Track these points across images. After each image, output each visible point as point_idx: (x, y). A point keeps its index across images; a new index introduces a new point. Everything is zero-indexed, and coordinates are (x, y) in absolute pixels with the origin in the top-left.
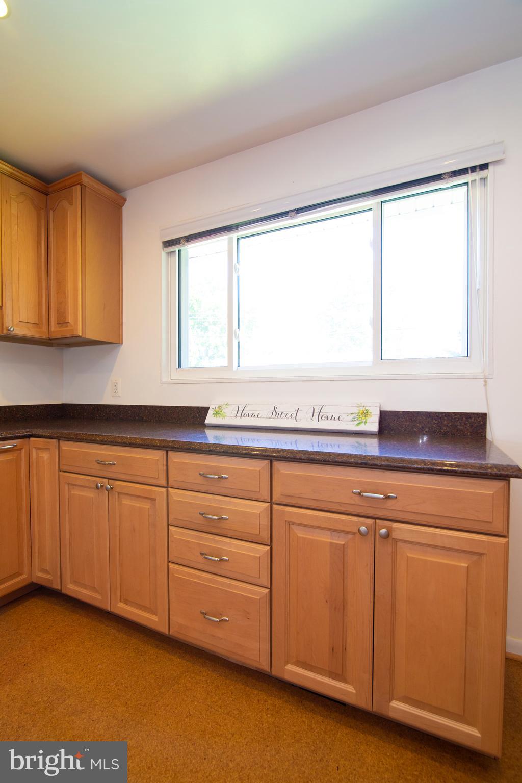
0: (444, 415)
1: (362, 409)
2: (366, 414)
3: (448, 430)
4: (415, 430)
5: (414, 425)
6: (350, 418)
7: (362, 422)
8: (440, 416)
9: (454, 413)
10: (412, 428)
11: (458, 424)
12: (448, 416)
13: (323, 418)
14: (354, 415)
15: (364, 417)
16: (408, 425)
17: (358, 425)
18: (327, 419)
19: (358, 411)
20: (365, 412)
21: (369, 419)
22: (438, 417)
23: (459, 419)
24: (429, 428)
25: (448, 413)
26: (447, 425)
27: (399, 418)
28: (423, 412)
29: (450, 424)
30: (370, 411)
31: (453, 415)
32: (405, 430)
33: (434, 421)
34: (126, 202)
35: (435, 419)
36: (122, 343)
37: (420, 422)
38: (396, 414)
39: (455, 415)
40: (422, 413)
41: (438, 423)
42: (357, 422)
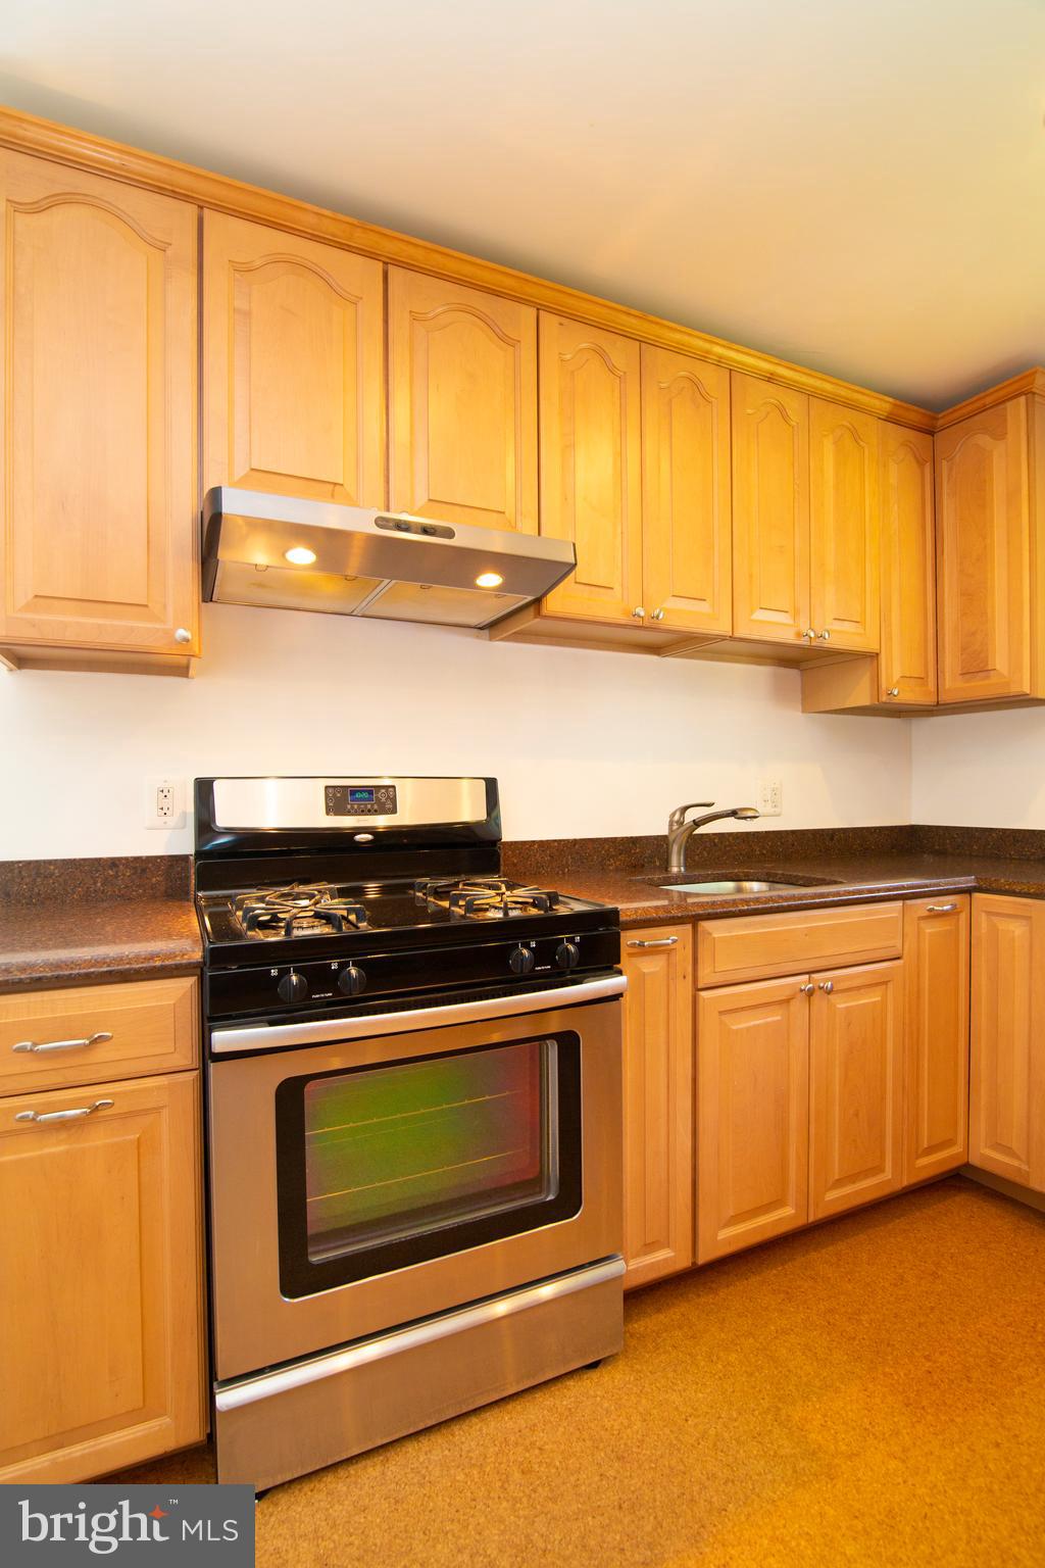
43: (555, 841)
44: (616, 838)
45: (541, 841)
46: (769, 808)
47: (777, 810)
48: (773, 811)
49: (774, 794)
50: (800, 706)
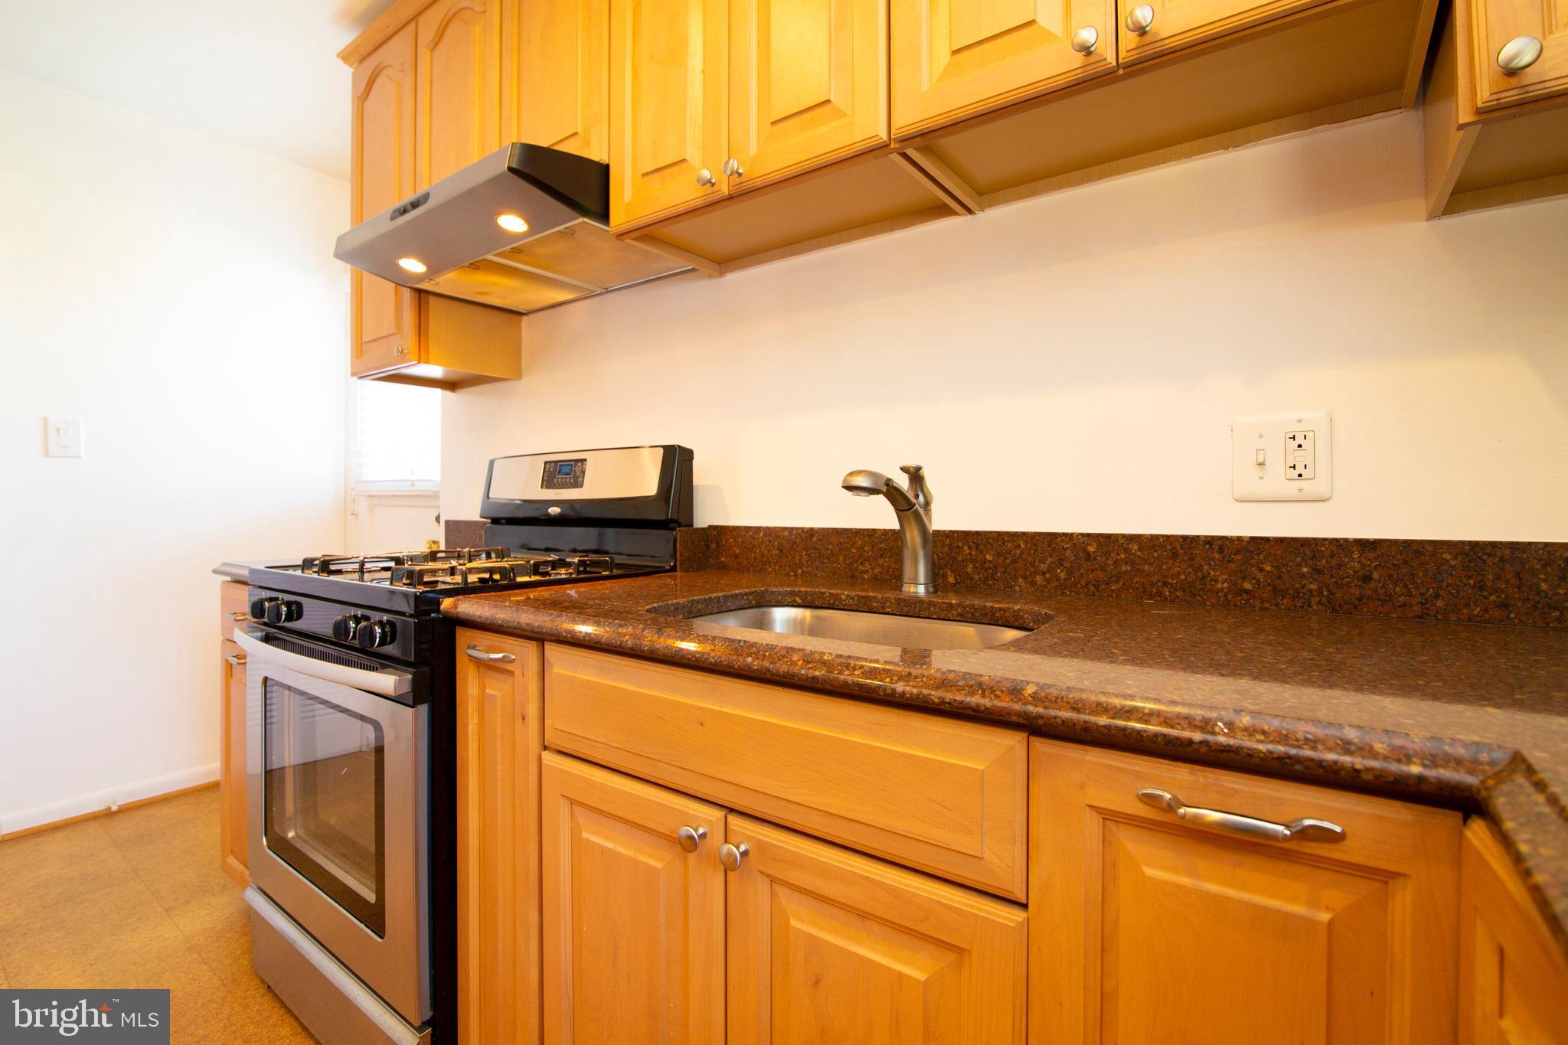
43: (786, 528)
44: (874, 530)
45: (768, 528)
46: (1277, 481)
47: (1308, 487)
48: (1292, 488)
49: (1294, 444)
50: (1421, 206)
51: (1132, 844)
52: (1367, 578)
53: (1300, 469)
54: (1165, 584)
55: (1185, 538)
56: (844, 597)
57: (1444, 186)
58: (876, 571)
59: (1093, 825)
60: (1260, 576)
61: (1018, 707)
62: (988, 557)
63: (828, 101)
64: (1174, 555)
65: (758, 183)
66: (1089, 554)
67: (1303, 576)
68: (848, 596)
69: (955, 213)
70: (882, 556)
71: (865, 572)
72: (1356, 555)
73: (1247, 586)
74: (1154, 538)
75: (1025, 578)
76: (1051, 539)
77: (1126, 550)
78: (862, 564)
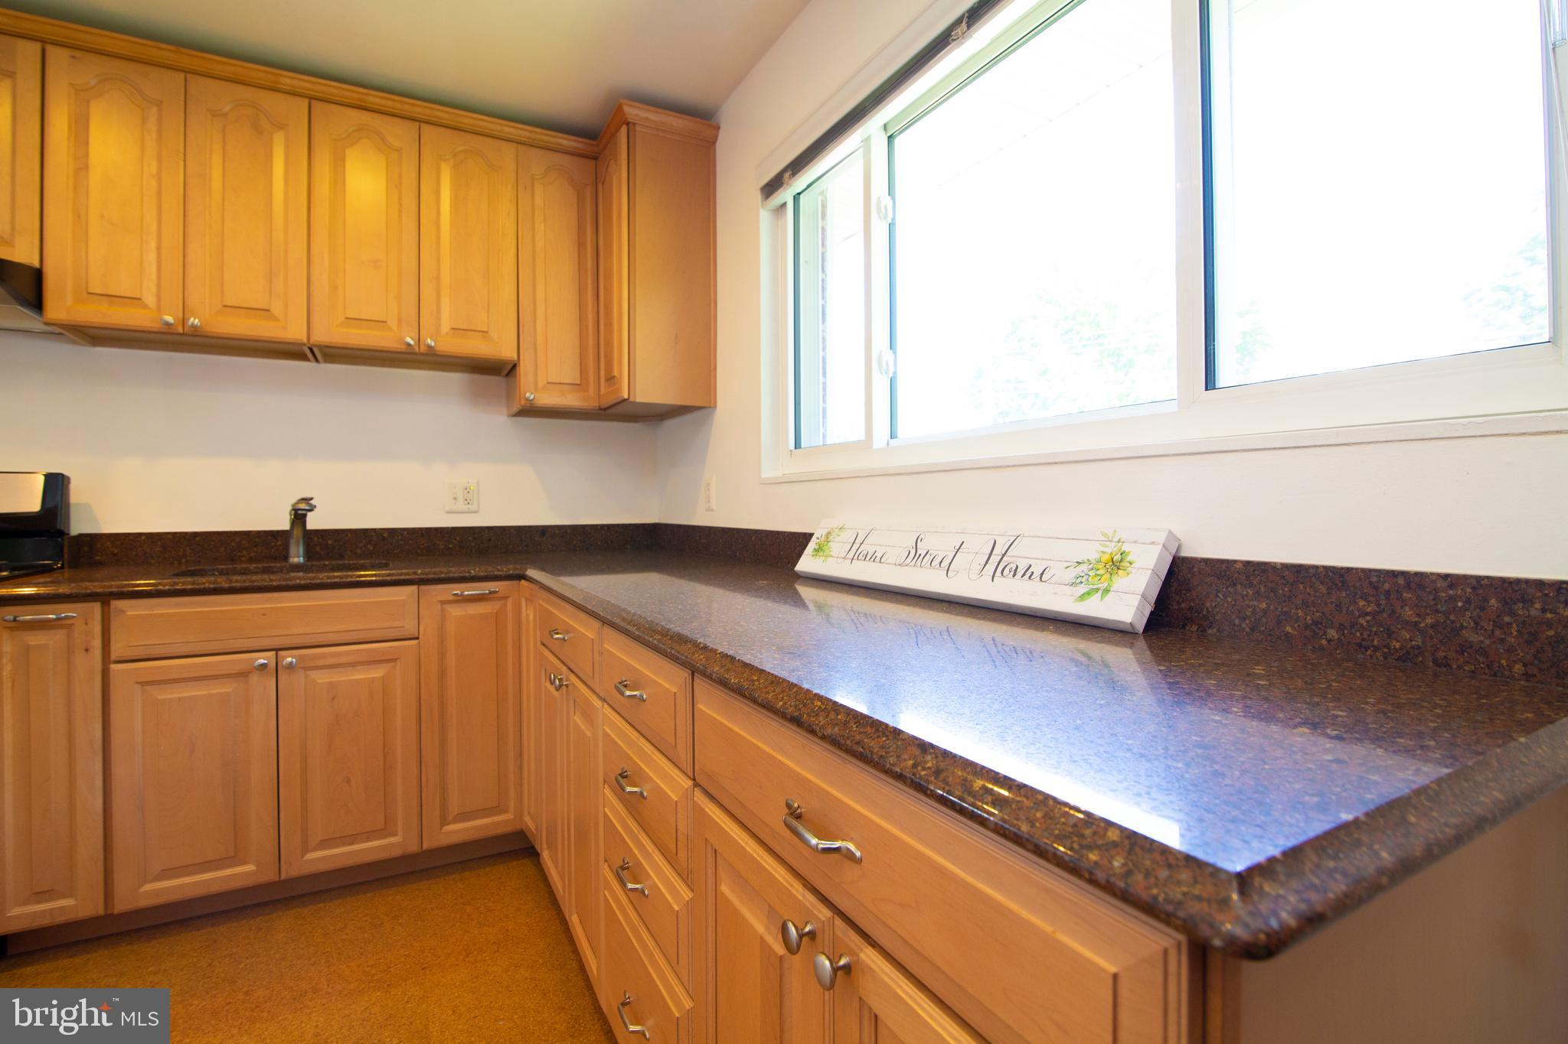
0: (1401, 581)
1: (1111, 549)
2: (1116, 565)
3: (1418, 641)
4: (1289, 629)
5: (1286, 613)
6: (1070, 575)
7: (1098, 590)
8: (1387, 586)
9: (1446, 576)
10: (1279, 622)
11: (1466, 620)
12: (1420, 586)
13: (1006, 571)
14: (1084, 567)
15: (1108, 575)
16: (1265, 612)
17: (1082, 597)
18: (1014, 576)
19: (1098, 556)
20: (1117, 558)
21: (1120, 582)
22: (1376, 588)
23: (1468, 601)
24: (1341, 628)
25: (1420, 575)
26: (1416, 624)
27: (1234, 585)
28: (1316, 567)
29: (1429, 621)
30: (1129, 558)
31: (1440, 584)
32: (1253, 630)
33: (1362, 603)
34: (721, 130)
35: (1364, 597)
36: (715, 407)
37: (1305, 604)
38: (1222, 570)
39: (1451, 586)
40: (1312, 571)
41: (1374, 614)
42: (1082, 589)
46: (461, 505)
47: (473, 507)
48: (465, 508)
49: (466, 492)
50: (505, 411)
51: (449, 608)
52: (490, 540)
53: (468, 501)
54: (419, 548)
55: (426, 529)
56: (252, 568)
57: (515, 409)
58: (251, 555)
59: (439, 606)
60: (455, 541)
61: (417, 577)
62: (330, 542)
63: (268, 310)
64: (423, 536)
65: (209, 334)
66: (384, 537)
67: (470, 541)
68: (255, 568)
69: (308, 360)
70: (256, 546)
71: (242, 556)
72: (487, 532)
73: (451, 546)
74: (413, 529)
75: (351, 551)
76: (365, 531)
77: (402, 535)
78: (240, 552)
